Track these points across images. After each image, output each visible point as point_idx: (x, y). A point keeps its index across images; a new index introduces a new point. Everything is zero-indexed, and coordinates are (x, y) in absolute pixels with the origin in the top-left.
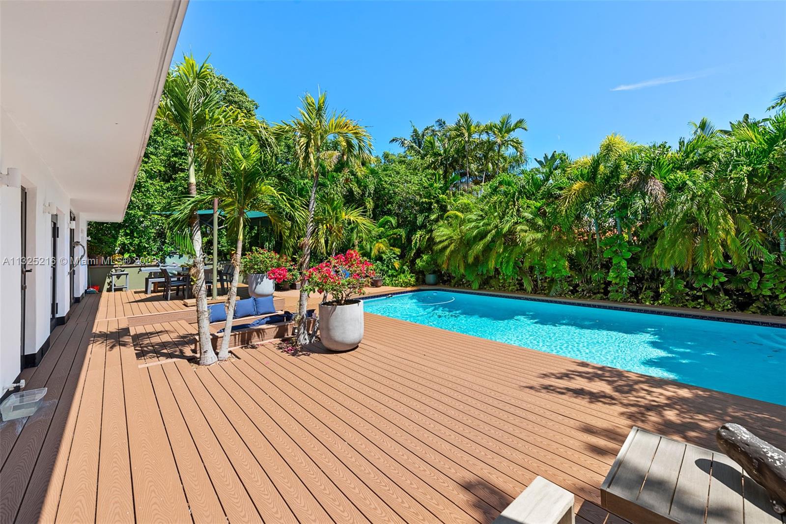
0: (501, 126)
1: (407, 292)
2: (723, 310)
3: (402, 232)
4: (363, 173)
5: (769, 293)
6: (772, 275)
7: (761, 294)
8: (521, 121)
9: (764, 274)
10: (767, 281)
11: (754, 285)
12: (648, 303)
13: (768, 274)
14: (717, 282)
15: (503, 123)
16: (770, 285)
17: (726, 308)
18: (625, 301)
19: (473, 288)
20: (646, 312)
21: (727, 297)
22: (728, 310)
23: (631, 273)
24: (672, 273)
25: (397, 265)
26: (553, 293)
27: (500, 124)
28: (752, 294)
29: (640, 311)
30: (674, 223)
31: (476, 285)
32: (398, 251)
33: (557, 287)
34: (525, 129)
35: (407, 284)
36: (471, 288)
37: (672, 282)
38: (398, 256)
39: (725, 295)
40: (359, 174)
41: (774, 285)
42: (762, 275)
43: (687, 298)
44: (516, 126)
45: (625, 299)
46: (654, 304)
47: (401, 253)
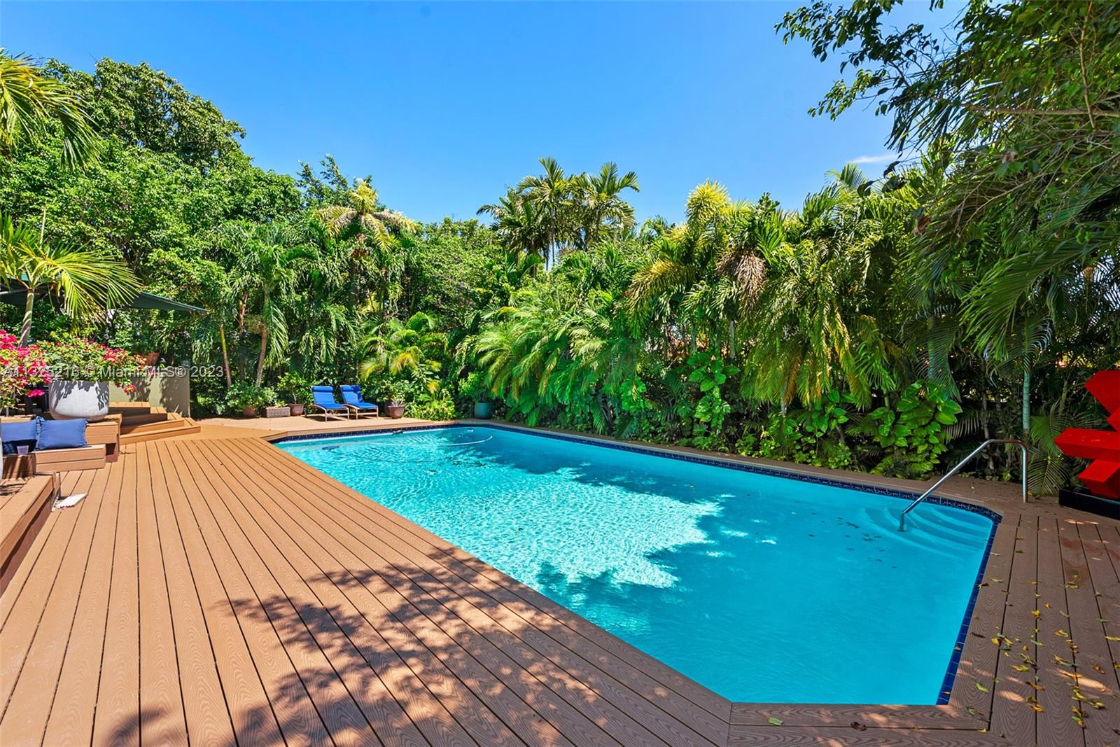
0: (602, 182)
1: (433, 427)
2: (838, 468)
3: (445, 338)
4: (389, 244)
5: (904, 443)
6: (911, 416)
7: (894, 444)
8: (630, 176)
9: (901, 413)
10: (904, 424)
11: (885, 430)
12: (743, 454)
13: (906, 413)
14: (834, 424)
15: (604, 178)
16: (907, 430)
17: (842, 464)
18: (714, 449)
19: (529, 425)
20: (740, 468)
21: (847, 448)
22: (845, 467)
23: (727, 407)
24: (782, 409)
25: (433, 386)
26: (625, 434)
27: (600, 178)
28: (881, 444)
29: (732, 466)
30: (767, 325)
31: (533, 420)
32: (436, 366)
33: (633, 427)
34: (636, 189)
35: (440, 415)
36: (525, 424)
37: (781, 423)
38: (436, 373)
39: (847, 445)
40: (383, 246)
41: (912, 430)
42: (898, 415)
43: (798, 447)
44: (624, 185)
45: (715, 447)
46: (751, 455)
47: (442, 370)
